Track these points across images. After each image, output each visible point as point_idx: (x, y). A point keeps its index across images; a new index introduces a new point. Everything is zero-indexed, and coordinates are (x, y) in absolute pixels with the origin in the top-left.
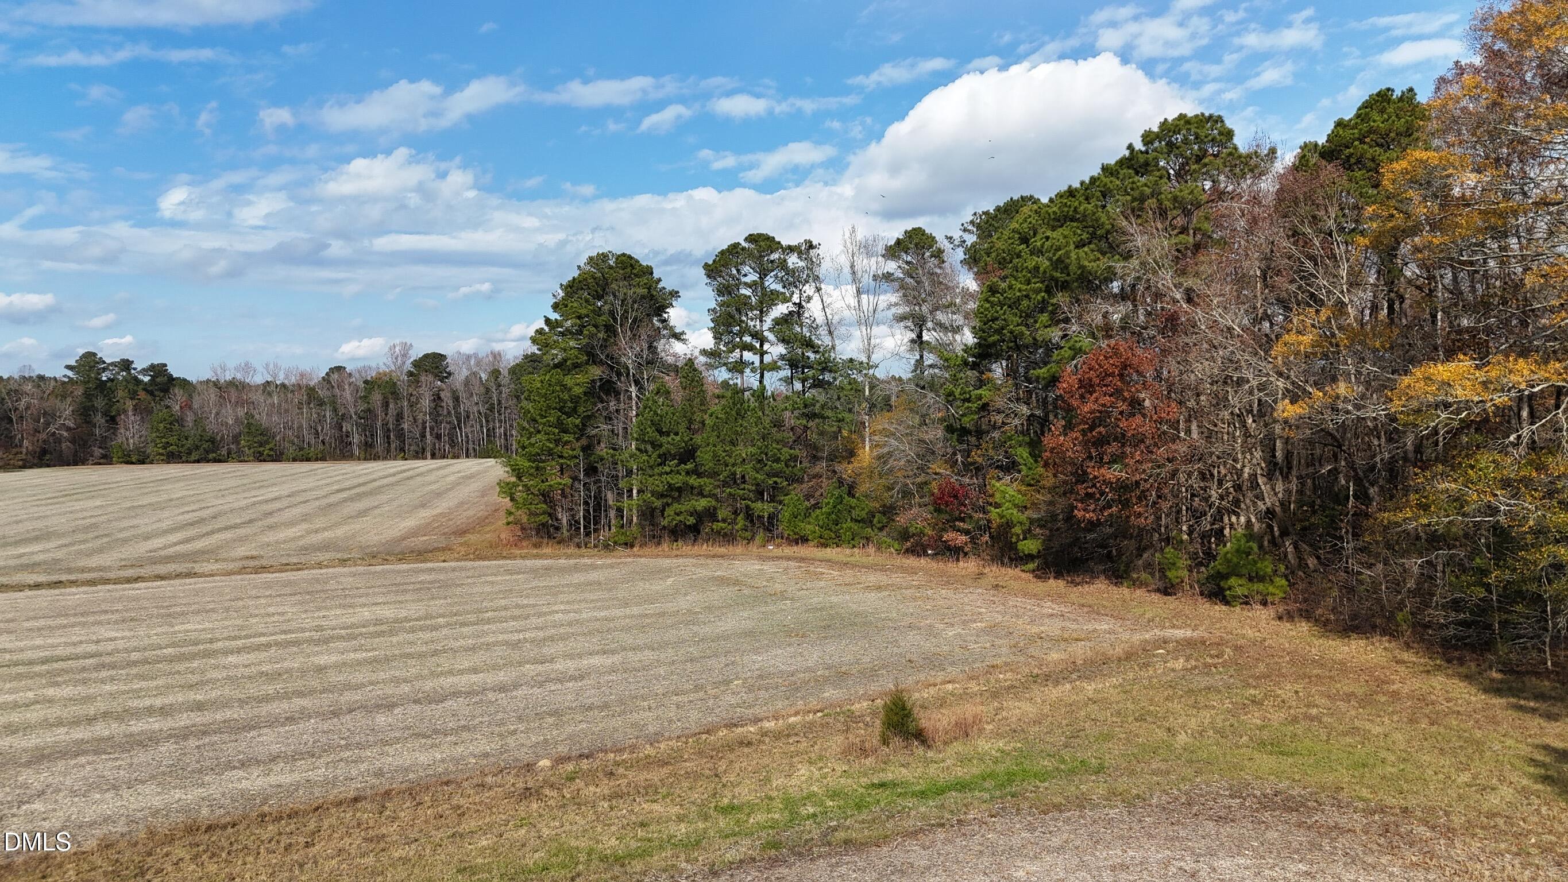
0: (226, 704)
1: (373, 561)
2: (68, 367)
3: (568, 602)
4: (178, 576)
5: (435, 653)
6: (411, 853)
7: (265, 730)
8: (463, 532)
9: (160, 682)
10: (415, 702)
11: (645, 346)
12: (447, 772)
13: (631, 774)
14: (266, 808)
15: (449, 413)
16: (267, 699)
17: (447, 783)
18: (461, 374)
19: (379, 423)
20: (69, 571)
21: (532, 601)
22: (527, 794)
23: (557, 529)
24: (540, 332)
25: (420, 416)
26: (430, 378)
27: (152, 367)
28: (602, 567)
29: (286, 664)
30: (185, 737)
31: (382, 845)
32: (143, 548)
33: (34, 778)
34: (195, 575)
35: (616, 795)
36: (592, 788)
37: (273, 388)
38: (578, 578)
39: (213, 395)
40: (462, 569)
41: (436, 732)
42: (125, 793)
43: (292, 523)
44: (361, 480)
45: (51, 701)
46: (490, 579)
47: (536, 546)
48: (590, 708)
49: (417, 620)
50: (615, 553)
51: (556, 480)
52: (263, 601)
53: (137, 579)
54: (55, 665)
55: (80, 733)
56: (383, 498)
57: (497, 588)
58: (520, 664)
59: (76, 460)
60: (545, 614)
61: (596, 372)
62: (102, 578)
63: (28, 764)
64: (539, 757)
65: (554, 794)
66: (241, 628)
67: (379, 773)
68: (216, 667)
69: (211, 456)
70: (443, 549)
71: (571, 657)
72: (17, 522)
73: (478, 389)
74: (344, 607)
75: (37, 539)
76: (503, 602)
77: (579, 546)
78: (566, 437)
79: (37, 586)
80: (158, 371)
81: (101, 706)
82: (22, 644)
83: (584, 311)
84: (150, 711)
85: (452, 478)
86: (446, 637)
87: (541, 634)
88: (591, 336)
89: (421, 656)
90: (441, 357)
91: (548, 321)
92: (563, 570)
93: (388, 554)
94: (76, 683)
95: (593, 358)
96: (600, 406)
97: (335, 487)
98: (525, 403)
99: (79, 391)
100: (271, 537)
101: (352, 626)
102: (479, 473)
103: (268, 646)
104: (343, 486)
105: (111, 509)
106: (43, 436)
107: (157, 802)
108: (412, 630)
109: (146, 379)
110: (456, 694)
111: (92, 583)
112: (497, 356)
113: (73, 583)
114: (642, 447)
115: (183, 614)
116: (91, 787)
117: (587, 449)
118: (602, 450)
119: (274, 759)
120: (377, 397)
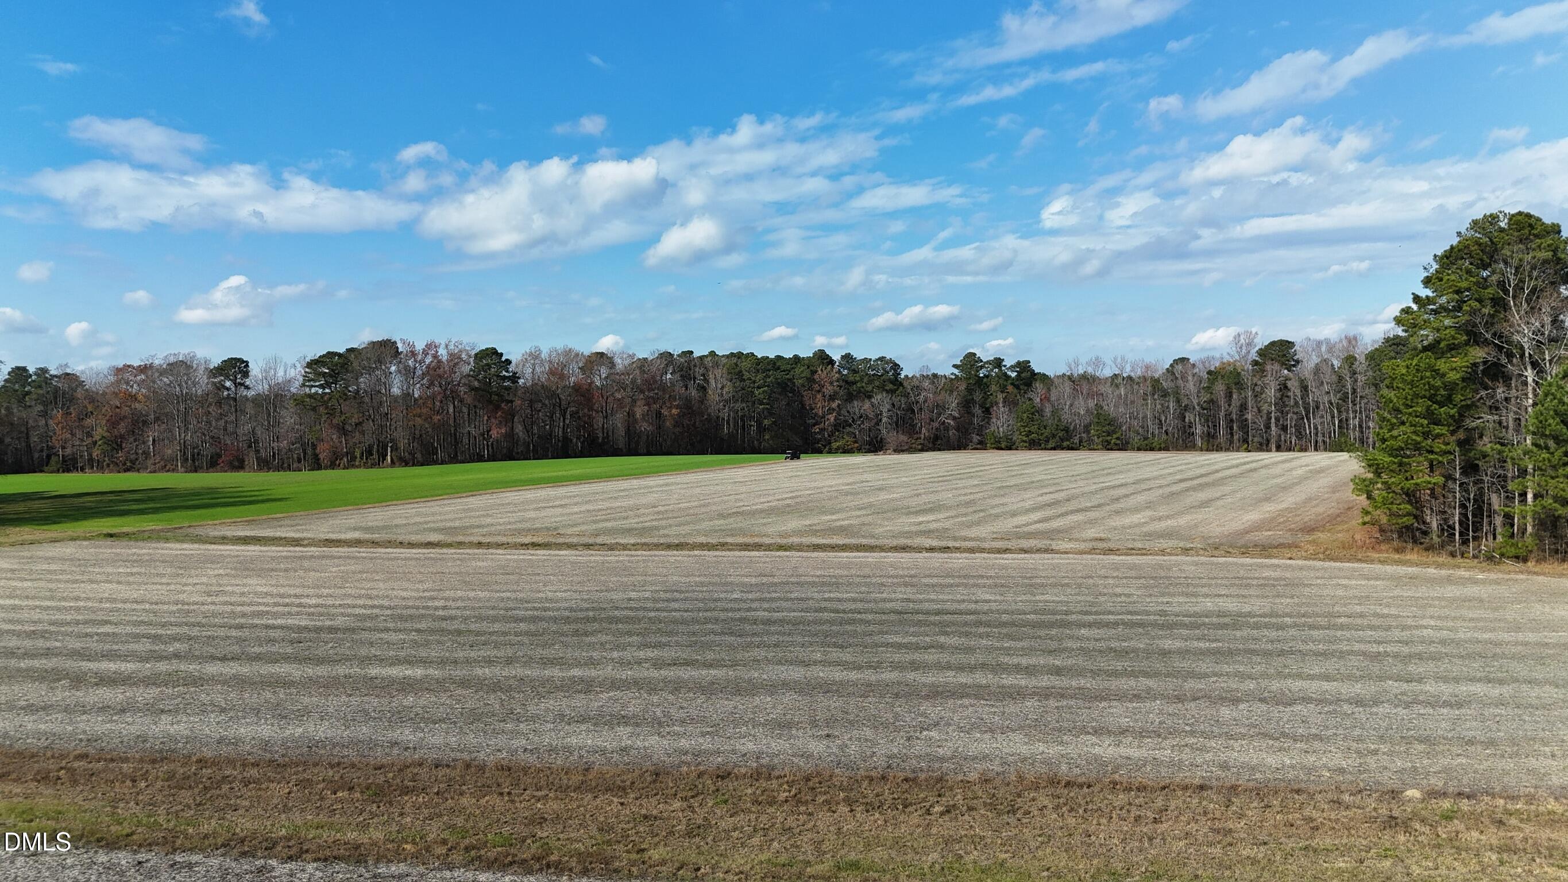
0: (1080, 673)
1: (1216, 553)
2: (955, 366)
3: (1439, 618)
4: (1039, 551)
5: (1282, 653)
6: (1261, 855)
7: (1115, 703)
8: (1310, 530)
9: (1024, 644)
10: (1260, 700)
11: (1547, 320)
12: (1298, 781)
13: (1528, 828)
14: (1117, 777)
15: (1296, 403)
16: (1115, 674)
17: (1298, 791)
18: (1310, 362)
19: (1222, 414)
20: (955, 539)
21: (1393, 611)
22: (1391, 822)
23: (1425, 533)
24: (1407, 311)
25: (1265, 408)
26: (1276, 366)
27: (1019, 363)
28: (1483, 582)
29: (1133, 644)
30: (1047, 697)
31: (1229, 839)
32: (1009, 524)
33: (933, 710)
34: (1052, 551)
35: (1506, 849)
36: (1475, 834)
37: (1120, 380)
38: (1451, 591)
39: (1067, 388)
40: (1309, 568)
41: (1284, 735)
42: (1000, 737)
43: (1137, 510)
44: (1202, 471)
45: (942, 647)
46: (1344, 582)
47: (1397, 550)
48: (1471, 742)
49: (1261, 616)
50: (1503, 567)
51: (1423, 478)
52: (1111, 581)
53: (1006, 551)
54: (945, 617)
55: (964, 679)
56: (1227, 489)
57: (1350, 593)
58: (1380, 679)
59: (960, 445)
60: (1410, 628)
61: (1479, 354)
62: (979, 547)
63: (927, 697)
64: (1407, 786)
65: (1427, 829)
66: (1092, 604)
67: (1225, 766)
68: (1071, 637)
69: (1065, 444)
70: (1289, 546)
71: (1446, 680)
72: (918, 495)
73: (1328, 377)
74: (1187, 595)
75: (931, 510)
76: (1358, 609)
77: (1453, 555)
78: (1437, 430)
79: (932, 549)
80: (1023, 366)
81: (980, 657)
82: (921, 597)
83: (1464, 284)
84: (1018, 669)
85: (1300, 472)
86: (1294, 638)
87: (1406, 650)
88: (1473, 312)
89: (1267, 654)
90: (1289, 344)
91: (1417, 299)
92: (1432, 581)
93: (1231, 546)
94: (961, 634)
95: (1474, 338)
96: (1483, 393)
97: (1178, 477)
98: (1385, 391)
99: (963, 387)
100: (1118, 522)
101: (1195, 615)
102: (1329, 468)
103: (1116, 624)
104: (1185, 476)
105: (985, 488)
106: (936, 425)
107: (1024, 750)
108: (1257, 626)
109: (1014, 375)
110: (1306, 700)
111: (972, 550)
112: (1352, 341)
113: (957, 549)
114: (1542, 442)
115: (1042, 585)
116: (974, 727)
117: (1465, 444)
118: (1485, 444)
119: (1124, 732)
120: (1220, 388)
